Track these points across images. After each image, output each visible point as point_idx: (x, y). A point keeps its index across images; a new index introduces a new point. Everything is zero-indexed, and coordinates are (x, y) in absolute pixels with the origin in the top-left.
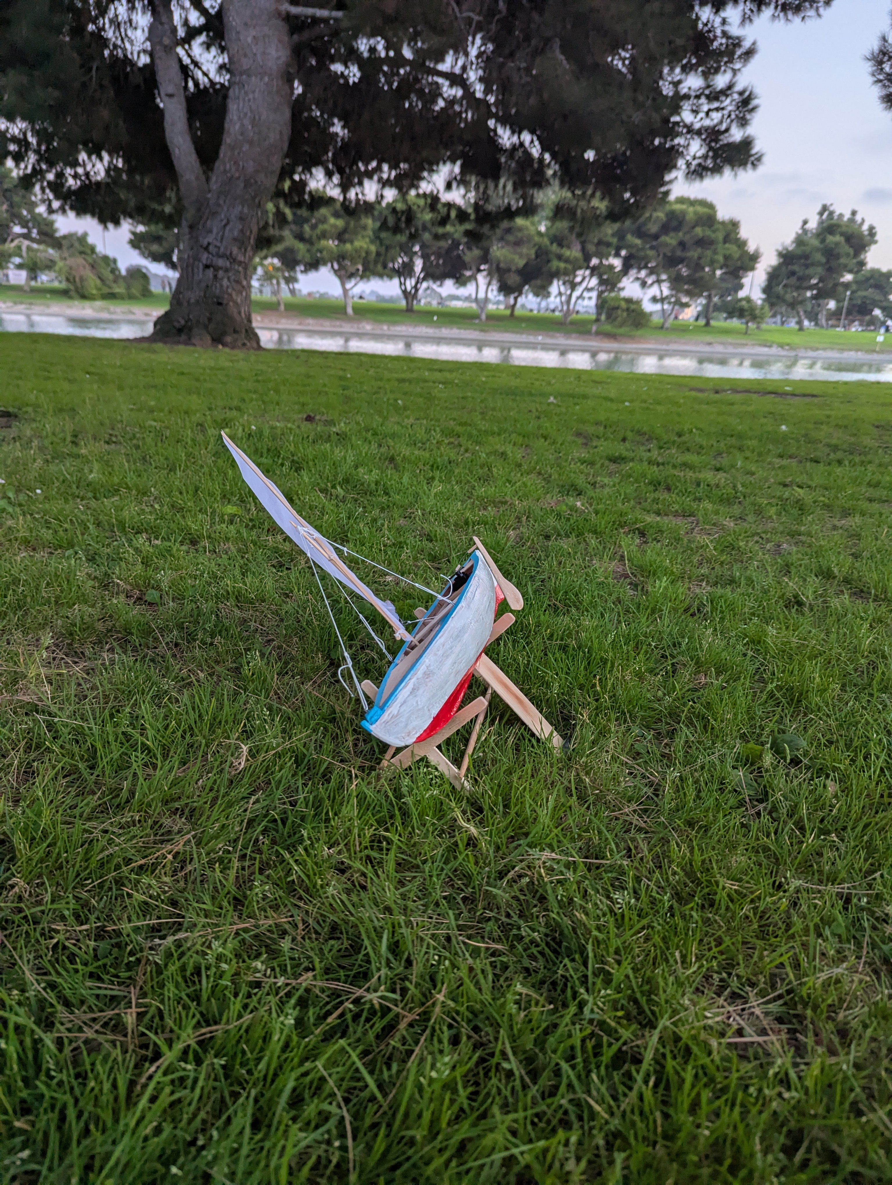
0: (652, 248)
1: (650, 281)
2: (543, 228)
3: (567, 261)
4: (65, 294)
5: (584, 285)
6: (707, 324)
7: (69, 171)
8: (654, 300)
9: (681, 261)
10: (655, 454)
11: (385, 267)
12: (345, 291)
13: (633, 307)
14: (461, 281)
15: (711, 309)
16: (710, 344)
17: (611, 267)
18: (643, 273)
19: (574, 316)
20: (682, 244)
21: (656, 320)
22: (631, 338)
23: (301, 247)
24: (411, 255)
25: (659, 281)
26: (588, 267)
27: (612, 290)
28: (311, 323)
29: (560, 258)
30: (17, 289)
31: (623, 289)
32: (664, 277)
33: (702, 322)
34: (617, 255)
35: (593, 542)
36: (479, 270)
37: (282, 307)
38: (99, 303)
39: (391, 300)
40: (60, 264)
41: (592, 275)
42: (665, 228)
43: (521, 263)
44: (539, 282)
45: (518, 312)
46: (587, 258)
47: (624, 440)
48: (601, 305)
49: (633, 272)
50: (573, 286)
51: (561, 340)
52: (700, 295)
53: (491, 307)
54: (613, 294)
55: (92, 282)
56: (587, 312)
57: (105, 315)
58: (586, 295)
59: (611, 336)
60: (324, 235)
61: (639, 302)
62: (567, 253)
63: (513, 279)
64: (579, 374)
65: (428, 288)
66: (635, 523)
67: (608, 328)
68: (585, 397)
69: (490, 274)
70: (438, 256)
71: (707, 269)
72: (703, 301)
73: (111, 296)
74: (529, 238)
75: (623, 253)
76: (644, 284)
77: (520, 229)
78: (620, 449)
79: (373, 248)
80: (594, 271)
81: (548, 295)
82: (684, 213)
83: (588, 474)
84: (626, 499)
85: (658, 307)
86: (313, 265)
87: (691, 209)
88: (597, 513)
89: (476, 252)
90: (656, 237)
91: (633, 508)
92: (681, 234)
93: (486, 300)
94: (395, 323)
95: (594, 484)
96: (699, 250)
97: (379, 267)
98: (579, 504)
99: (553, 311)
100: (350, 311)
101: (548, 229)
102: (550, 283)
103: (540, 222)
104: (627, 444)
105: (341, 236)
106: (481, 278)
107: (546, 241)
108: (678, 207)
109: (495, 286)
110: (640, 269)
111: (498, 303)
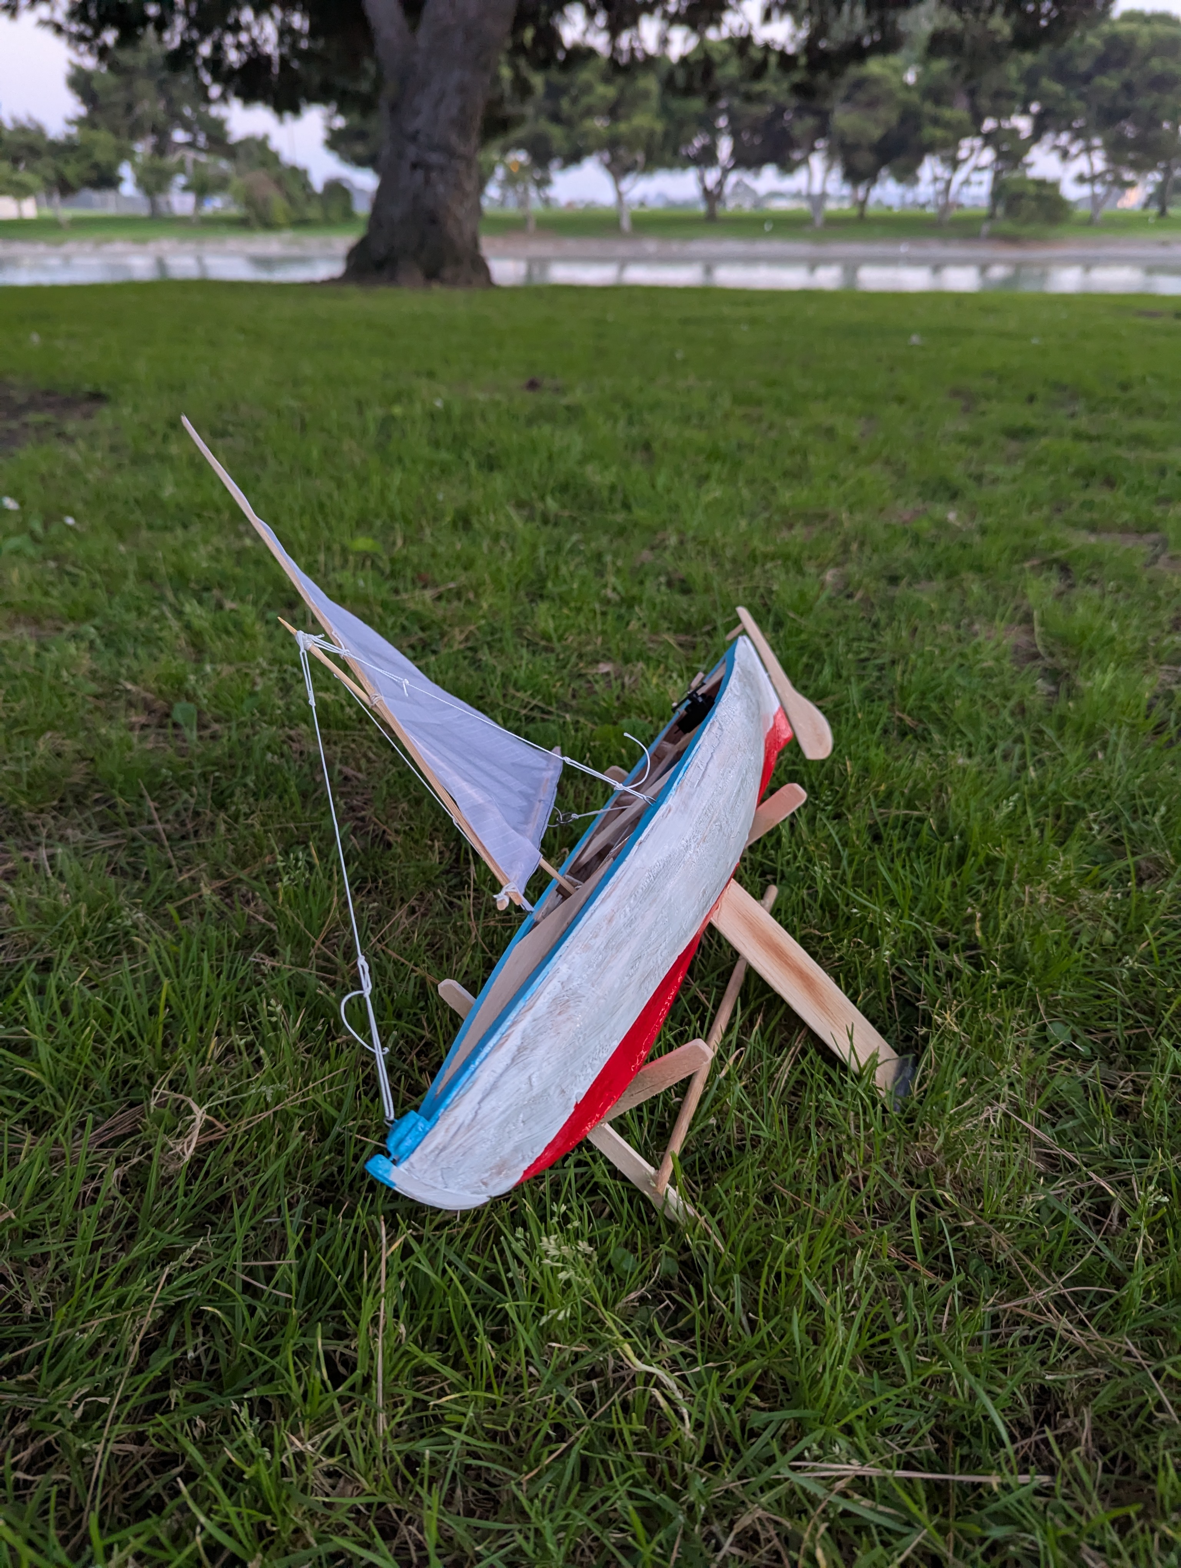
0: (1081, 97)
1: (1074, 149)
2: (910, 77)
3: (946, 125)
4: (242, 224)
5: (971, 163)
6: (1163, 213)
7: (229, 39)
8: (1081, 179)
9: (1125, 114)
10: (1083, 423)
11: (676, 152)
12: (620, 195)
13: (1046, 192)
14: (787, 167)
15: (1169, 188)
16: (1165, 244)
17: (1015, 132)
18: (1064, 138)
19: (955, 213)
20: (1128, 88)
21: (1083, 211)
22: (1040, 240)
23: (556, 132)
24: (715, 133)
25: (1088, 149)
26: (978, 133)
27: (1015, 167)
28: (571, 245)
29: (936, 121)
30: (182, 222)
31: (1030, 165)
32: (1097, 141)
33: (1154, 210)
34: (1025, 111)
35: (976, 588)
36: (813, 149)
37: (532, 226)
38: (288, 235)
39: (686, 204)
40: (236, 182)
41: (985, 145)
42: (1103, 64)
43: (876, 133)
44: (902, 161)
45: (872, 209)
46: (978, 120)
47: (1031, 399)
48: (999, 192)
49: (1048, 138)
50: (955, 164)
51: (936, 250)
52: (1152, 167)
53: (831, 206)
54: (1016, 175)
55: (278, 205)
56: (976, 206)
57: (295, 251)
58: (975, 177)
59: (1011, 239)
60: (589, 112)
61: (1054, 186)
62: (947, 114)
63: (864, 159)
64: (959, 299)
65: (738, 184)
66: (1051, 550)
67: (1007, 226)
68: (970, 332)
69: (831, 155)
70: (754, 130)
71: (1166, 125)
72: (1156, 176)
73: (301, 223)
74: (890, 94)
75: (1035, 107)
76: (1065, 155)
77: (875, 81)
78: (1025, 415)
79: (659, 127)
80: (989, 139)
81: (915, 180)
82: (1132, 38)
83: (970, 461)
84: (1035, 505)
85: (1085, 191)
86: (574, 158)
87: (1145, 30)
88: (984, 531)
89: (810, 122)
90: (1087, 78)
91: (1048, 521)
92: (1126, 72)
93: (824, 196)
94: (690, 238)
95: (979, 478)
96: (1155, 95)
97: (668, 156)
98: (952, 516)
99: (923, 206)
100: (626, 224)
101: (919, 77)
102: (919, 161)
103: (905, 68)
104: (1038, 406)
105: (614, 111)
106: (817, 162)
107: (915, 98)
108: (1124, 28)
109: (837, 173)
110: (1058, 132)
111: (842, 198)
